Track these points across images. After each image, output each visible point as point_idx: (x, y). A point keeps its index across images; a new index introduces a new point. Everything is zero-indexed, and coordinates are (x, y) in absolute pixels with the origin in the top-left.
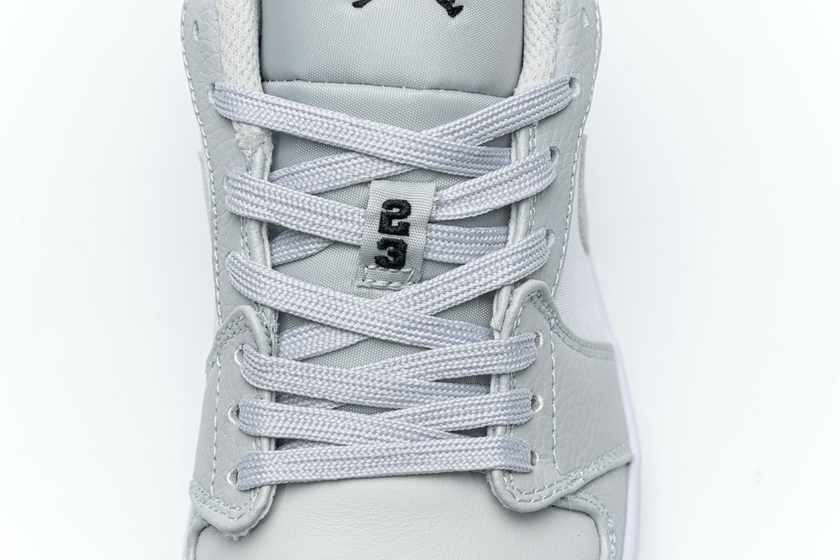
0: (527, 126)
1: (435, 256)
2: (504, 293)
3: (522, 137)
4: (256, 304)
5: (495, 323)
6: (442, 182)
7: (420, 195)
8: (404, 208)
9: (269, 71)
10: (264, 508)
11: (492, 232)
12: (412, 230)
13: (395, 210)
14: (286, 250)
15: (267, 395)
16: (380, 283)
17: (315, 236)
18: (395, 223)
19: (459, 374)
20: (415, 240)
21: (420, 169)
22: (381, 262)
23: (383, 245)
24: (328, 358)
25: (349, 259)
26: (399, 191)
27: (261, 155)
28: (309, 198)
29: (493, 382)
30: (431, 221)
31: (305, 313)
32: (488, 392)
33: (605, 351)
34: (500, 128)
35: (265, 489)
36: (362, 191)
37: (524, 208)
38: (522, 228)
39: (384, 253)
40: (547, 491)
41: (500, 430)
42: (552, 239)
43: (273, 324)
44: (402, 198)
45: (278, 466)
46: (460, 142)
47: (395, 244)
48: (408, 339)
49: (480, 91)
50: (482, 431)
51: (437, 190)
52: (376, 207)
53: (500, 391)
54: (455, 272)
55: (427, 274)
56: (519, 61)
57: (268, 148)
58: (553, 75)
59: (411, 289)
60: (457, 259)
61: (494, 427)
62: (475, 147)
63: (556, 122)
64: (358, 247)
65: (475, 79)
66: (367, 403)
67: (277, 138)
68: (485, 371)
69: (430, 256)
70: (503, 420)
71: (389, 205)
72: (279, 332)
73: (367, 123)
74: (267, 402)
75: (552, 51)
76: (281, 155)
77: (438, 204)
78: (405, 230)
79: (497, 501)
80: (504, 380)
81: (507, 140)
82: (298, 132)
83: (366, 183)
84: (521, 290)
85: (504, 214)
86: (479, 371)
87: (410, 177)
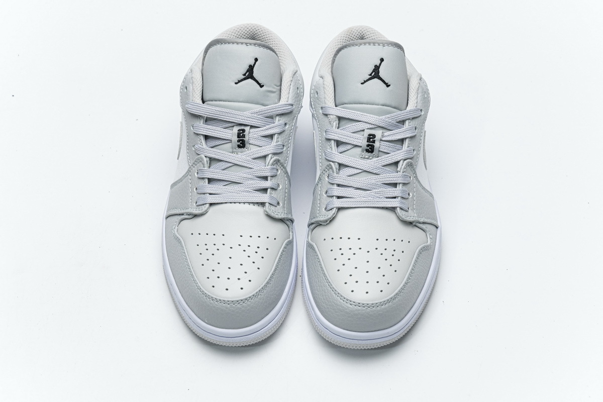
0: (409, 119)
1: (383, 150)
2: (401, 162)
3: (407, 122)
4: (333, 162)
5: (398, 169)
6: (384, 131)
7: (378, 133)
8: (374, 136)
9: (337, 103)
10: (334, 214)
11: (398, 146)
12: (376, 142)
13: (371, 137)
14: (342, 148)
15: (335, 185)
16: (367, 157)
17: (350, 144)
18: (371, 140)
19: (388, 182)
20: (377, 145)
21: (380, 127)
22: (367, 151)
23: (368, 146)
24: (354, 176)
25: (358, 150)
26: (372, 132)
27: (335, 123)
28: (351, 134)
29: (398, 185)
30: (381, 140)
31: (347, 164)
32: (396, 188)
33: (431, 195)
34: (401, 118)
35: (335, 209)
36: (362, 133)
37: (407, 140)
38: (406, 146)
39: (368, 148)
40: (412, 217)
41: (399, 198)
42: (415, 152)
43: (338, 167)
44: (373, 133)
45: (338, 203)
46: (390, 120)
47: (371, 145)
48: (374, 172)
49: (395, 108)
50: (395, 198)
51: (383, 133)
52: (366, 135)
53: (400, 187)
54: (388, 155)
55: (380, 155)
56: (406, 102)
57: (337, 122)
58: (416, 107)
59: (375, 159)
60: (389, 152)
61: (398, 197)
62: (394, 122)
63: (417, 120)
64: (361, 147)
65: (393, 104)
66: (363, 188)
67: (340, 119)
68: (395, 182)
69: (381, 150)
70: (400, 195)
71: (370, 135)
72: (339, 170)
73: (365, 114)
74: (335, 187)
75: (416, 101)
76: (340, 125)
77: (383, 136)
78: (374, 142)
79: (398, 217)
80: (401, 185)
81: (403, 122)
82: (346, 117)
83: (363, 130)
84: (406, 161)
85: (402, 141)
86: (394, 182)
87: (377, 129)
